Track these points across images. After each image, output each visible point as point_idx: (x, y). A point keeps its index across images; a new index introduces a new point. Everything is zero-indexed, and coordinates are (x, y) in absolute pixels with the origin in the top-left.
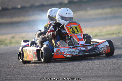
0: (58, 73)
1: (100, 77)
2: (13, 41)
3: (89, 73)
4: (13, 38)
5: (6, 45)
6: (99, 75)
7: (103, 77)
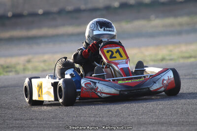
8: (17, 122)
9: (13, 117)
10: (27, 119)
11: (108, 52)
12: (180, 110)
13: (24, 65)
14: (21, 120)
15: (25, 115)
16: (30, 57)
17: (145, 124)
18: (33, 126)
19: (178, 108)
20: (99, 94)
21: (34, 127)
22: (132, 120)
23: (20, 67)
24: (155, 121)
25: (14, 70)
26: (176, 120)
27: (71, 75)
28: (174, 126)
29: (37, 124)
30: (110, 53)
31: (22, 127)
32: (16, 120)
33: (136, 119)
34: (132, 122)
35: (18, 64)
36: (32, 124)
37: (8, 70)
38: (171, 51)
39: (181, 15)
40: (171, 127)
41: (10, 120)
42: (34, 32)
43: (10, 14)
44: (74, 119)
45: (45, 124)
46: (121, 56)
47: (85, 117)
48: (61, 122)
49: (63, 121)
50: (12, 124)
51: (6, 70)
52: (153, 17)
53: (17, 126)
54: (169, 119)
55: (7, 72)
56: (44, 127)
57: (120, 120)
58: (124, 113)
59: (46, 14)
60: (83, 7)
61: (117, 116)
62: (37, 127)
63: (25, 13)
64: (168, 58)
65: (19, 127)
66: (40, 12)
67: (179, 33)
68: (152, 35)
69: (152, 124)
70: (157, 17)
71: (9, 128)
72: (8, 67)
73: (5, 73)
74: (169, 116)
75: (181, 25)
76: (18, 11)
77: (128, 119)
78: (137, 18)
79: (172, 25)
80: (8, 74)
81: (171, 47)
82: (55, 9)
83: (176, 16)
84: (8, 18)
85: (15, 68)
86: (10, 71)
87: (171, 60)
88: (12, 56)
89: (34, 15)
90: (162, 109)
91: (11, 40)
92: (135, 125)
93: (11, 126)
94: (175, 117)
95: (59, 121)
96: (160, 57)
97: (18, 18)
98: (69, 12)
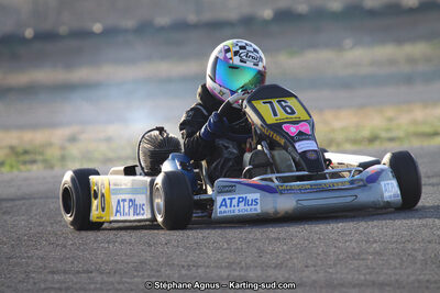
0: (235, 270)
1: (387, 288)
2: (74, 150)
3: (347, 274)
4: (73, 139)
5: (49, 165)
6: (382, 278)
7: (399, 288)
8: (56, 277)
9: (45, 267)
10: (78, 272)
12: (419, 256)
13: (63, 148)
14: (65, 272)
15: (72, 263)
16: (75, 129)
17: (342, 285)
18: (92, 286)
19: (415, 250)
21: (95, 290)
22: (314, 277)
23: (53, 153)
24: (366, 280)
25: (39, 158)
26: (412, 278)
29: (102, 283)
31: (68, 289)
32: (53, 273)
33: (321, 275)
34: (315, 282)
35: (50, 145)
36: (90, 283)
37: (27, 158)
38: (390, 120)
39: (412, 40)
41: (39, 273)
42: (82, 74)
43: (29, 33)
44: (184, 272)
45: (120, 283)
47: (208, 267)
49: (157, 277)
51: (22, 158)
52: (348, 42)
53: (57, 286)
54: (395, 274)
55: (25, 163)
56: (117, 290)
57: (287, 275)
58: (295, 261)
59: (110, 32)
60: (192, 18)
61: (278, 266)
63: (63, 30)
64: (384, 135)
66: (97, 28)
67: (408, 80)
68: (346, 84)
69: (359, 286)
70: (358, 43)
71: (37, 291)
72: (26, 152)
73: (22, 167)
74: (396, 268)
75: (411, 60)
76: (46, 26)
77: (304, 274)
78: (314, 46)
79: (392, 62)
80: (29, 167)
81: (390, 112)
82: (129, 24)
83: (399, 41)
84: (24, 41)
85: (41, 153)
86: (33, 162)
87: (391, 140)
88: (35, 127)
89: (83, 35)
90: (379, 253)
92: (321, 287)
93: (43, 286)
94: (410, 270)
96: (366, 133)
98: (162, 29)
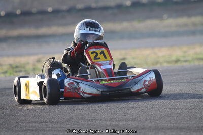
8: (31, 125)
9: (26, 120)
10: (41, 123)
11: (92, 53)
12: (198, 115)
13: (34, 65)
14: (35, 123)
15: (38, 118)
16: (40, 56)
17: (163, 129)
18: (47, 129)
19: (196, 113)
20: (81, 94)
21: (49, 130)
22: (150, 125)
23: (29, 67)
24: (174, 126)
25: (23, 69)
26: (195, 125)
27: (58, 75)
28: (194, 132)
29: (52, 128)
30: (95, 54)
31: (36, 130)
32: (29, 123)
33: (153, 124)
34: (150, 127)
35: (28, 63)
36: (46, 128)
37: (17, 69)
38: (185, 52)
39: (195, 15)
40: (190, 132)
41: (23, 123)
42: (43, 31)
43: (18, 12)
44: (90, 123)
45: (61, 127)
46: (105, 57)
48: (76, 126)
49: (78, 125)
50: (26, 127)
51: (15, 70)
52: (165, 16)
53: (31, 129)
54: (187, 124)
55: (16, 72)
56: (59, 131)
57: (137, 124)
58: (141, 117)
59: (56, 12)
60: (94, 5)
61: (133, 120)
62: (52, 131)
63: (34, 10)
64: (182, 59)
65: (33, 130)
66: (50, 9)
67: (193, 33)
68: (165, 35)
69: (170, 129)
70: (170, 17)
71: (22, 131)
72: (17, 67)
73: (15, 74)
74: (187, 121)
75: (194, 25)
76: (27, 8)
77: (145, 124)
78: (150, 18)
79: (186, 25)
80: (18, 74)
81: (185, 48)
82: (65, 7)
83: (189, 16)
84: (16, 15)
85: (24, 67)
86: (20, 71)
87: (186, 61)
88: (20, 55)
89: (43, 12)
90: (180, 114)
91: (19, 39)
92: (153, 130)
93: (25, 129)
94: (194, 122)
95: (74, 125)
96: (174, 58)
97: (26, 16)
98: (80, 10)
